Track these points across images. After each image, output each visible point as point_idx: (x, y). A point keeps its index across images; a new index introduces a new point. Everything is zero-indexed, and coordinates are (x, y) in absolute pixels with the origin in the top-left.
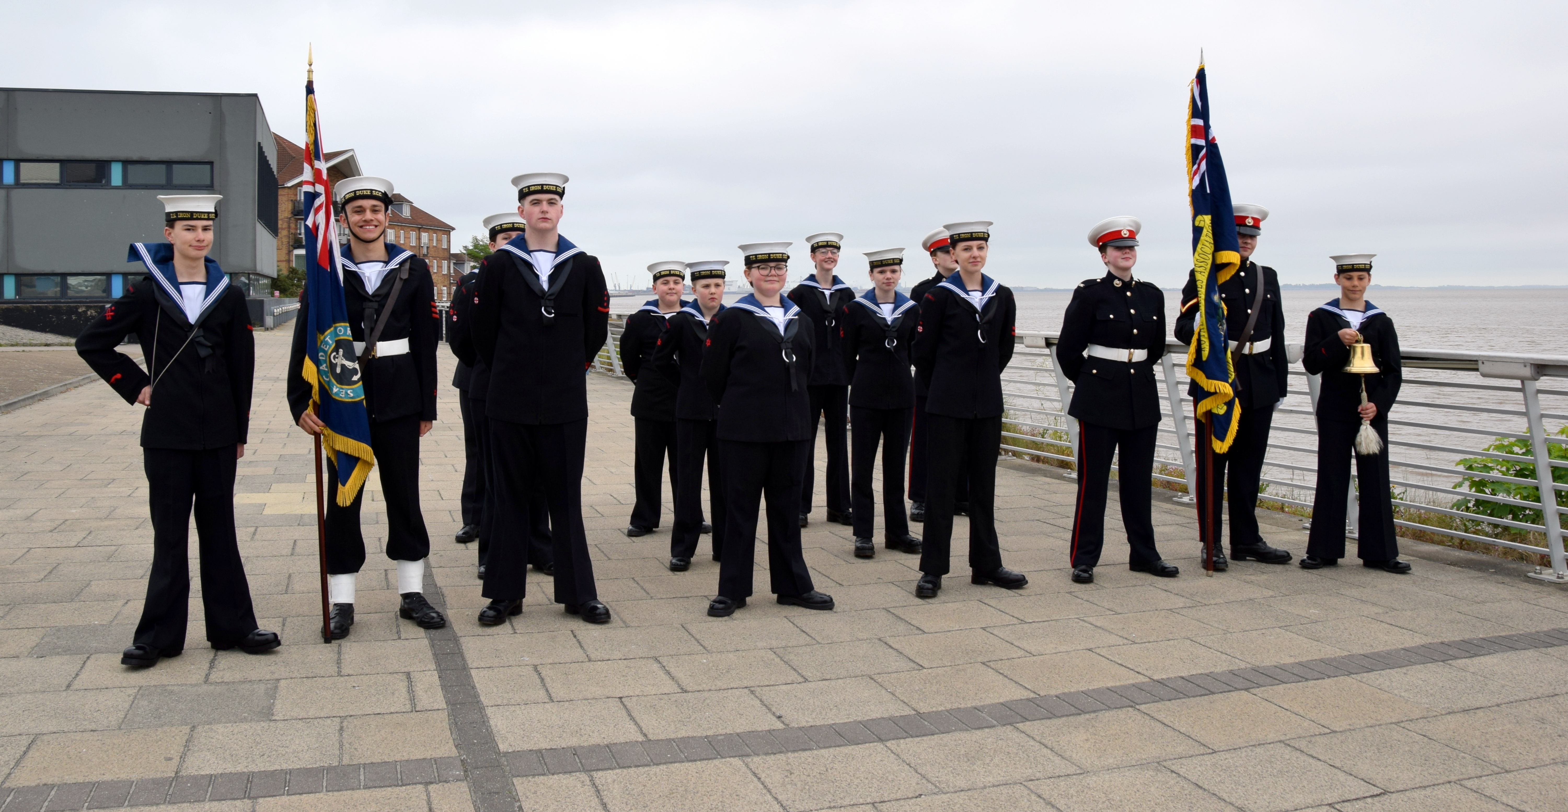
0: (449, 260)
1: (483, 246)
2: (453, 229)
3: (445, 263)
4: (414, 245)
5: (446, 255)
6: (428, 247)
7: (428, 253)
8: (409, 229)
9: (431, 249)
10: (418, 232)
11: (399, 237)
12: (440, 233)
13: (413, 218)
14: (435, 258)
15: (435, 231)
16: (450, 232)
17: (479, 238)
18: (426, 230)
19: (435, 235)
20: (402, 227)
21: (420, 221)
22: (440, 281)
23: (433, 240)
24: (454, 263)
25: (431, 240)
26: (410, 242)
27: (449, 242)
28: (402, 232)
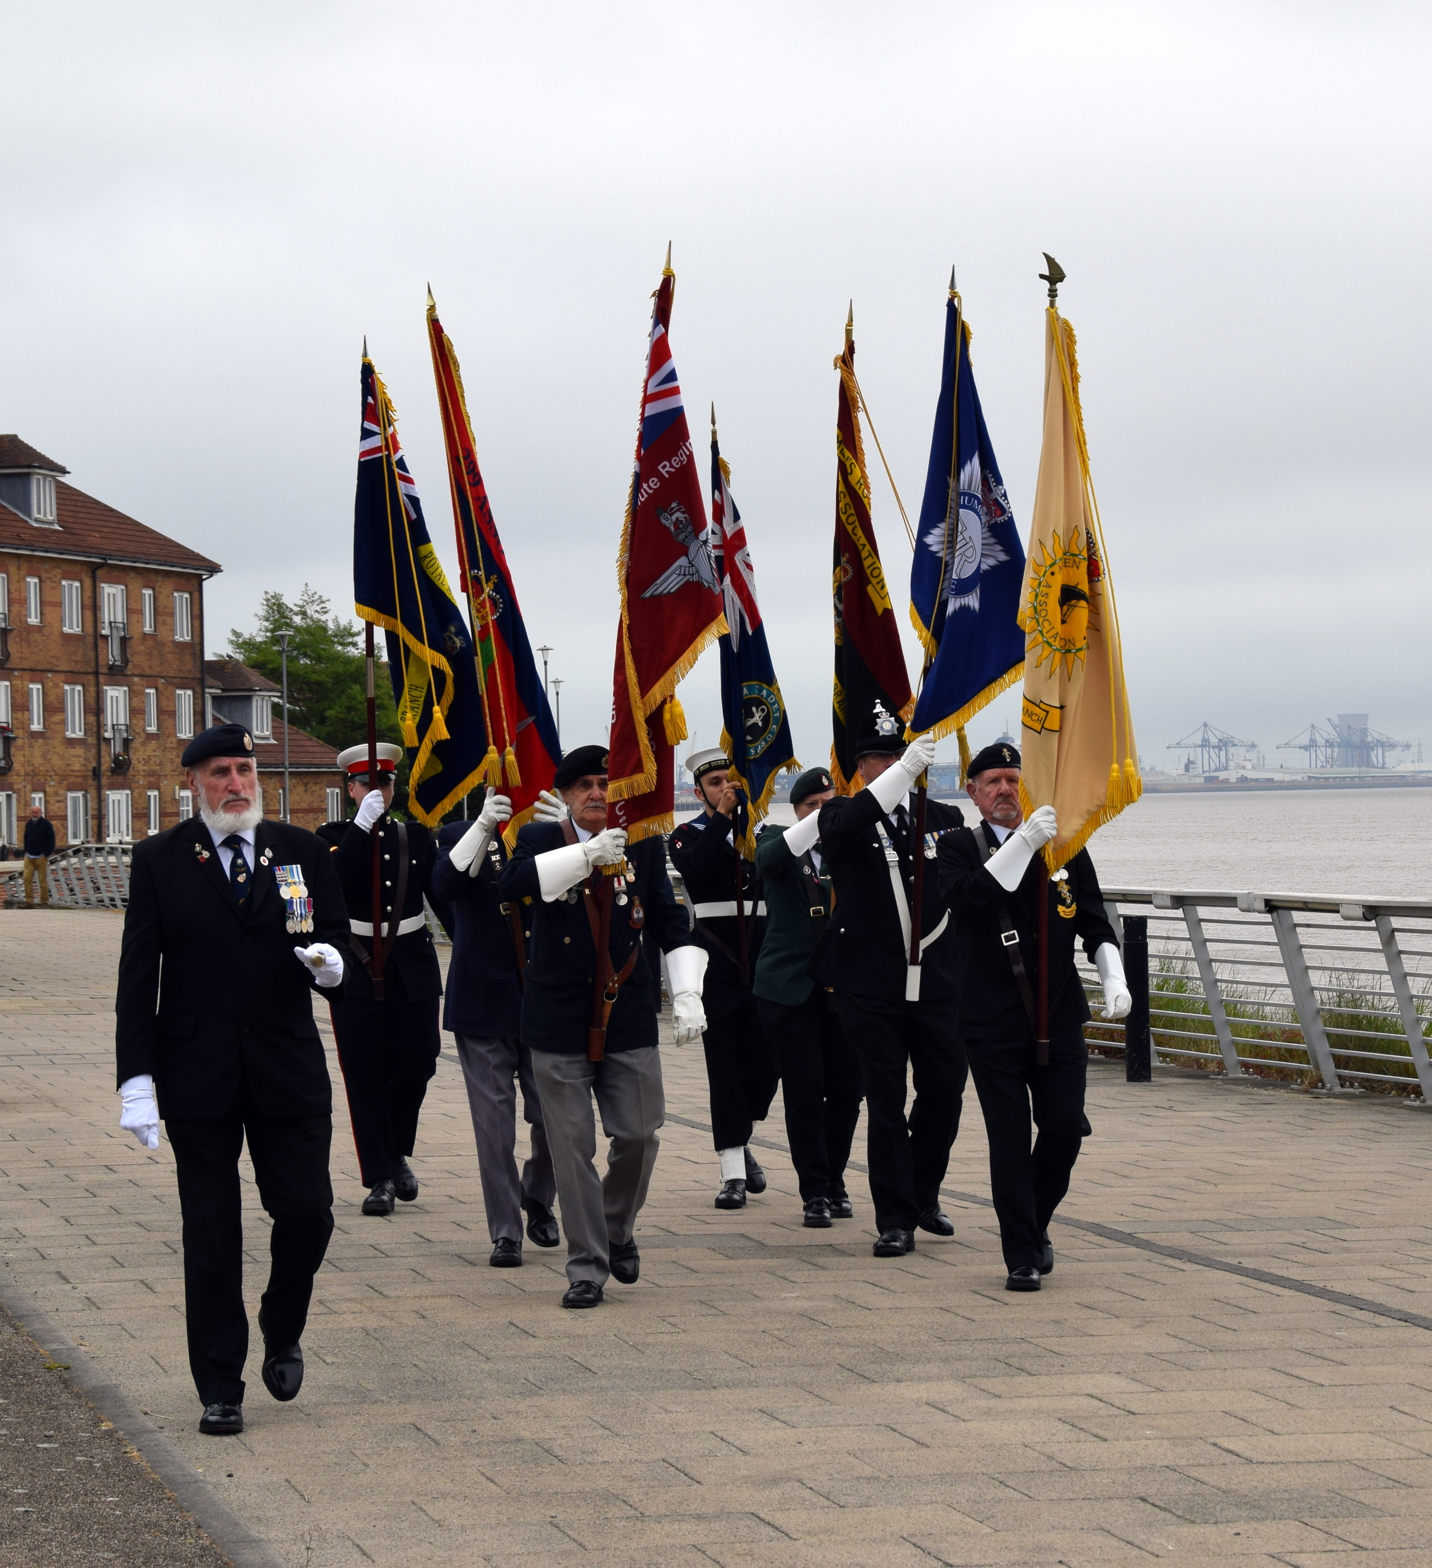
0: (198, 685)
1: (308, 630)
2: (214, 569)
3: (185, 698)
4: (77, 630)
5: (190, 667)
6: (124, 641)
7: (125, 660)
8: (58, 572)
9: (136, 646)
10: (88, 582)
11: (24, 602)
12: (164, 588)
13: (67, 530)
14: (150, 679)
15: (149, 577)
16: (200, 580)
17: (291, 600)
18: (118, 574)
19: (148, 592)
20: (33, 565)
21: (94, 539)
22: (169, 768)
23: (141, 612)
24: (215, 698)
25: (133, 611)
26: (62, 622)
27: (197, 617)
28: (33, 581)
